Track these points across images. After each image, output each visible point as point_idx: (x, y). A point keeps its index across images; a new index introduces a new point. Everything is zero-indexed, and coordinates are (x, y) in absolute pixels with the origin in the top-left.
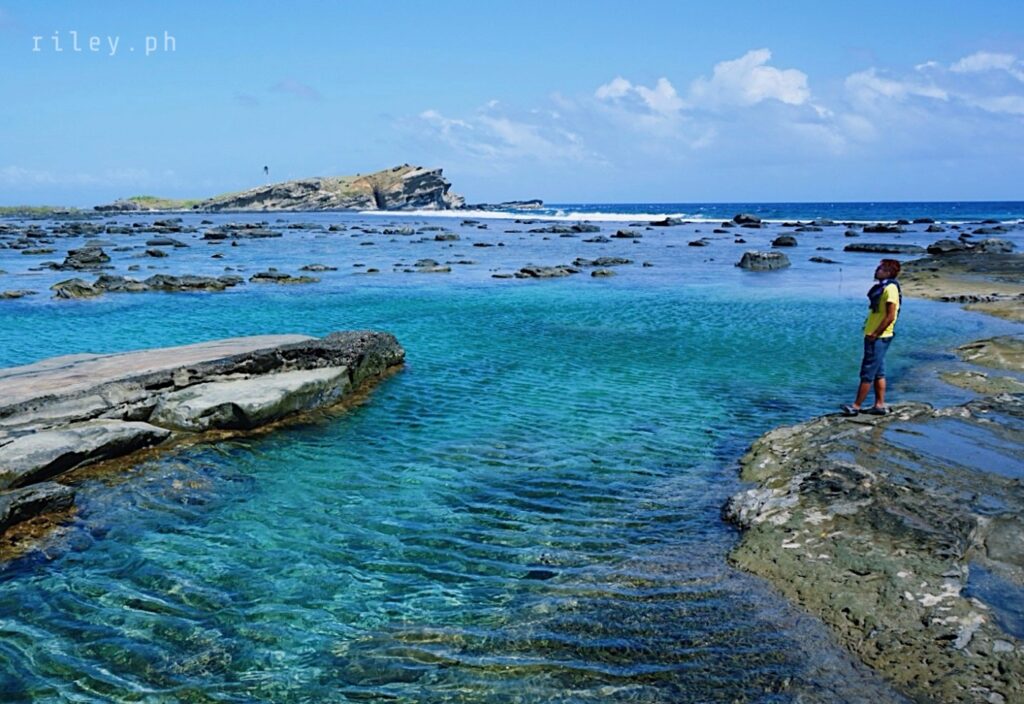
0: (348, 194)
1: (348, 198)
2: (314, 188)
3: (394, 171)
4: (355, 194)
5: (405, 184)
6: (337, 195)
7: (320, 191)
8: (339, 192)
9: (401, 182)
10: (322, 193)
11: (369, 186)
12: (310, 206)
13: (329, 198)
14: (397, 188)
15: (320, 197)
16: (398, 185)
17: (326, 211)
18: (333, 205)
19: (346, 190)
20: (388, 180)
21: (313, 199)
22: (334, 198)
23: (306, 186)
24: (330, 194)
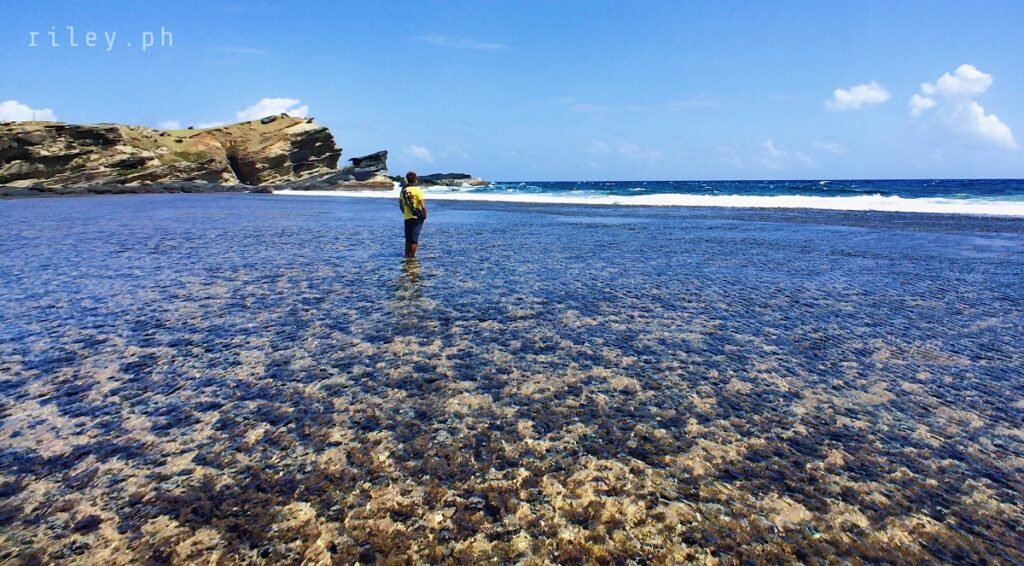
0: (184, 155)
1: (184, 163)
2: (104, 138)
3: (263, 122)
4: (200, 155)
5: (293, 143)
6: (160, 157)
7: (120, 147)
8: (163, 151)
9: (286, 140)
10: (124, 151)
11: (219, 145)
12: (90, 178)
13: (142, 162)
14: (278, 149)
15: (118, 158)
16: (281, 144)
17: (133, 191)
18: (154, 177)
19: (179, 148)
20: (255, 138)
21: (99, 161)
22: (156, 162)
23: (79, 134)
24: (145, 154)
